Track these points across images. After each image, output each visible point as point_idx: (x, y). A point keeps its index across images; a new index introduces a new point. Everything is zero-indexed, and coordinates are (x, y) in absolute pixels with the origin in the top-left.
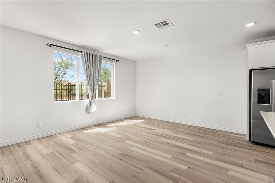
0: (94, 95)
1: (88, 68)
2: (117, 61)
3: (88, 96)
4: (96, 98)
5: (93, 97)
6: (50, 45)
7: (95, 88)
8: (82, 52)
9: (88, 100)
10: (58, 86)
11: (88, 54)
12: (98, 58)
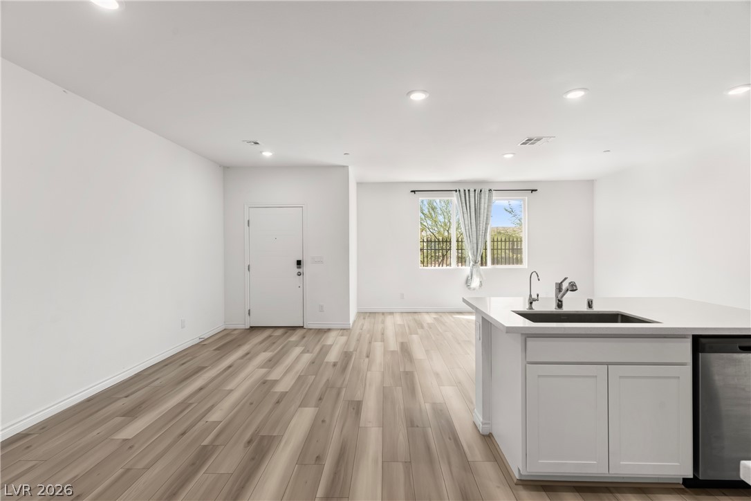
1: (466, 215)
2: (532, 191)
4: (486, 265)
6: (414, 191)
7: (479, 247)
8: (456, 191)
9: (469, 268)
10: (433, 244)
11: (467, 191)
12: (485, 194)
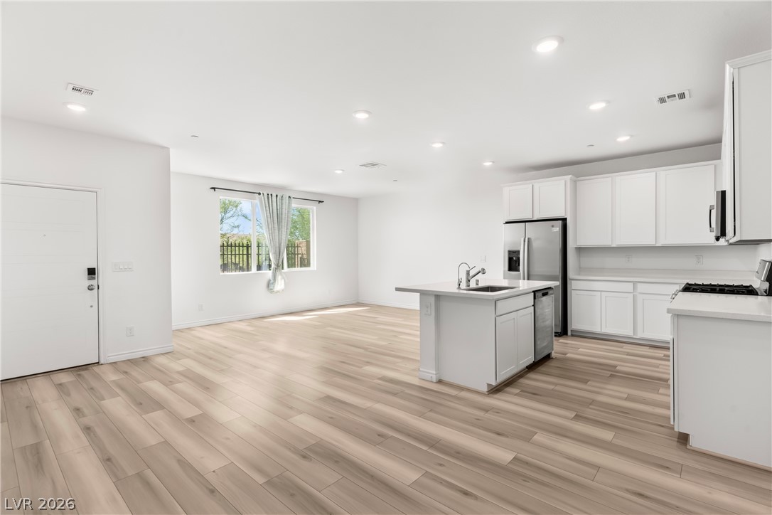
0: (281, 263)
2: (320, 202)
3: (270, 266)
4: (283, 268)
5: (278, 266)
6: (214, 189)
7: (282, 251)
8: (259, 194)
9: (271, 271)
11: (270, 196)
12: (286, 200)
